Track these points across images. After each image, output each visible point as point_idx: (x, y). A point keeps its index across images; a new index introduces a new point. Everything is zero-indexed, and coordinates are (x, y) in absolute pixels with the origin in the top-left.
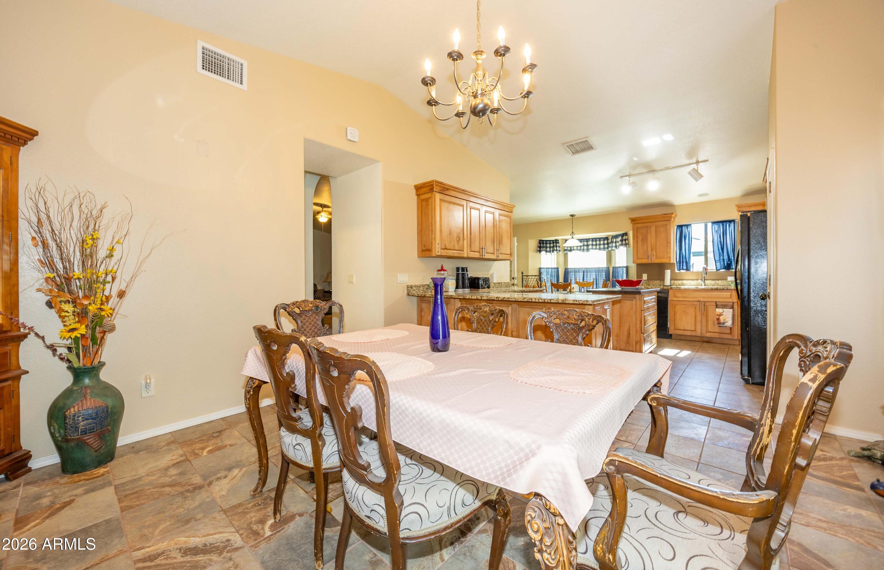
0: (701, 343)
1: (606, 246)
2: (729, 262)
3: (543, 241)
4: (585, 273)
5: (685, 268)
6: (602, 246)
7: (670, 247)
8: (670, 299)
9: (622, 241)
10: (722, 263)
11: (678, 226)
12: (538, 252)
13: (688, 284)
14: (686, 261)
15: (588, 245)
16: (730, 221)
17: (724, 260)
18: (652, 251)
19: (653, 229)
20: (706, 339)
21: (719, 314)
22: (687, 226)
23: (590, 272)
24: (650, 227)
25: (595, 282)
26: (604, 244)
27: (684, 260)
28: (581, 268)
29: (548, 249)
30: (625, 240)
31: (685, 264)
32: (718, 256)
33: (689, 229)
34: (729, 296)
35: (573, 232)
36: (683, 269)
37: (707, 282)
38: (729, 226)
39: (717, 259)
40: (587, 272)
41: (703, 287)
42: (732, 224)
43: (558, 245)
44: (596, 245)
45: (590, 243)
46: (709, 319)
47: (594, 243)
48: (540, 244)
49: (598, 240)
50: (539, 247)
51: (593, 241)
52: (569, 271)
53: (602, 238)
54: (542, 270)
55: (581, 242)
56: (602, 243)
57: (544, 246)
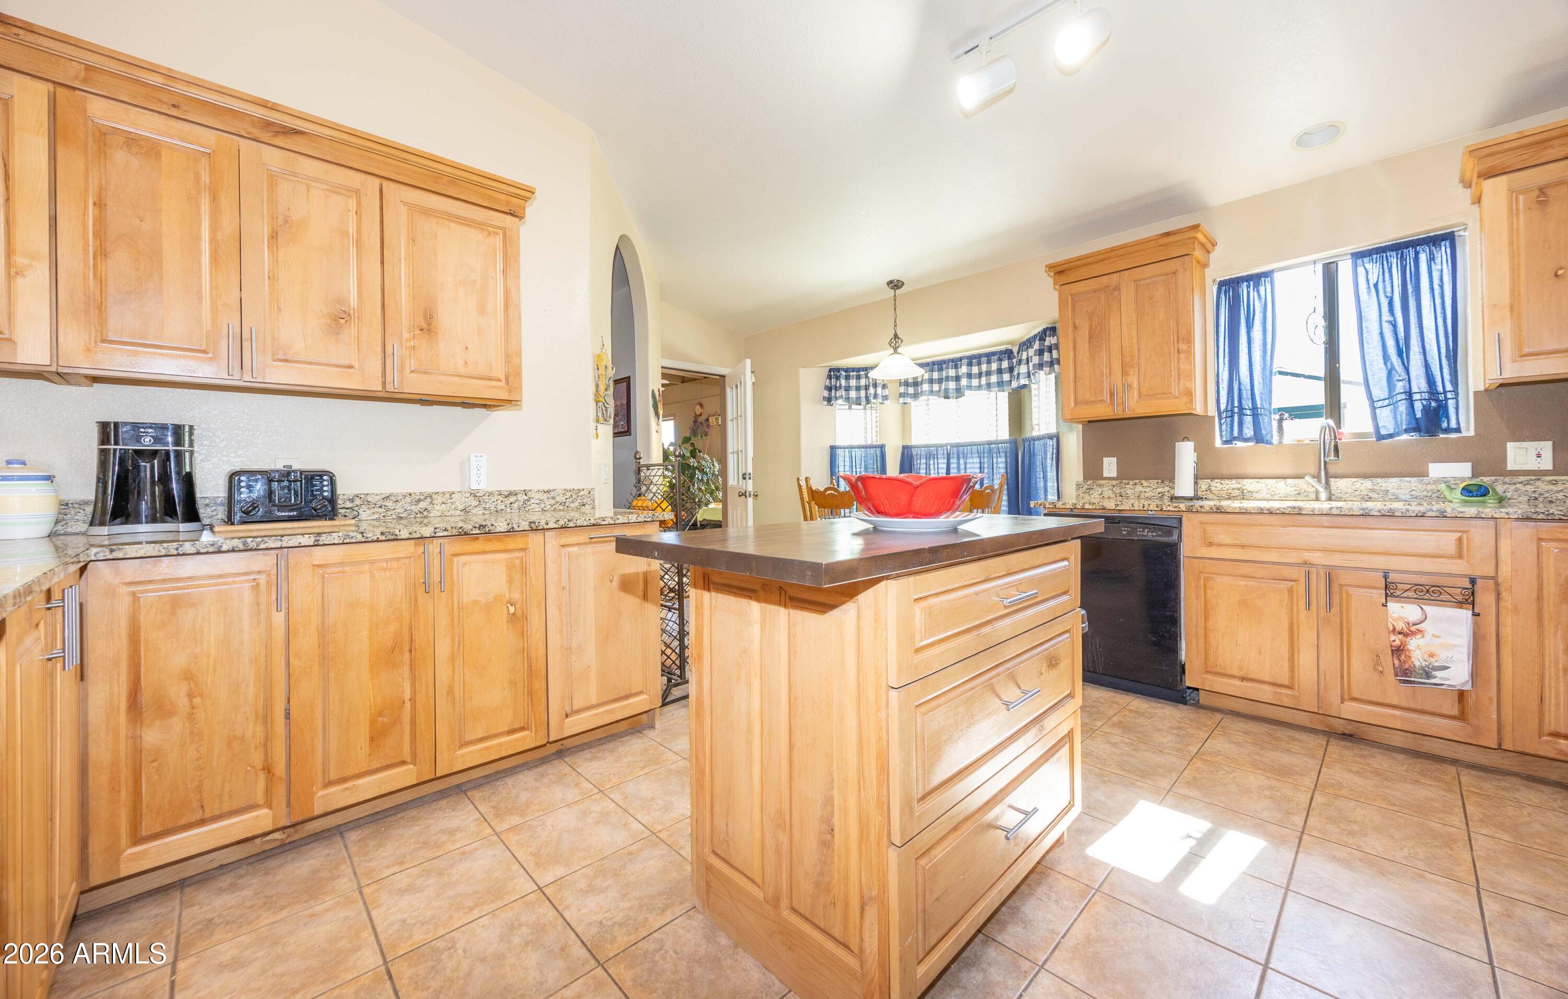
0: (1316, 742)
1: (1006, 377)
2: (1434, 404)
3: (838, 370)
4: (952, 460)
5: (1249, 431)
6: (994, 379)
7: (1190, 353)
8: (1186, 550)
9: (1040, 352)
10: (1403, 407)
11: (1222, 284)
12: (825, 403)
13: (1264, 494)
14: (1254, 409)
15: (957, 379)
16: (1433, 241)
17: (1409, 394)
18: (1124, 373)
19: (1127, 296)
20: (1340, 726)
21: (1400, 626)
22: (1256, 279)
24: (1117, 288)
26: (1000, 371)
27: (1247, 404)
28: (942, 446)
29: (853, 394)
30: (1050, 349)
31: (1248, 420)
32: (1384, 383)
33: (1262, 289)
34: (1451, 549)
35: (896, 336)
36: (1241, 438)
37: (1340, 485)
38: (1431, 259)
39: (1379, 391)
40: (959, 456)
41: (1324, 506)
42: (1443, 253)
44: (980, 375)
45: (964, 369)
46: (1355, 643)
47: (975, 370)
48: (830, 379)
49: (984, 359)
50: (829, 389)
51: (970, 364)
52: (914, 453)
53: (993, 354)
54: (840, 452)
55: (940, 370)
56: (994, 366)
57: (840, 385)
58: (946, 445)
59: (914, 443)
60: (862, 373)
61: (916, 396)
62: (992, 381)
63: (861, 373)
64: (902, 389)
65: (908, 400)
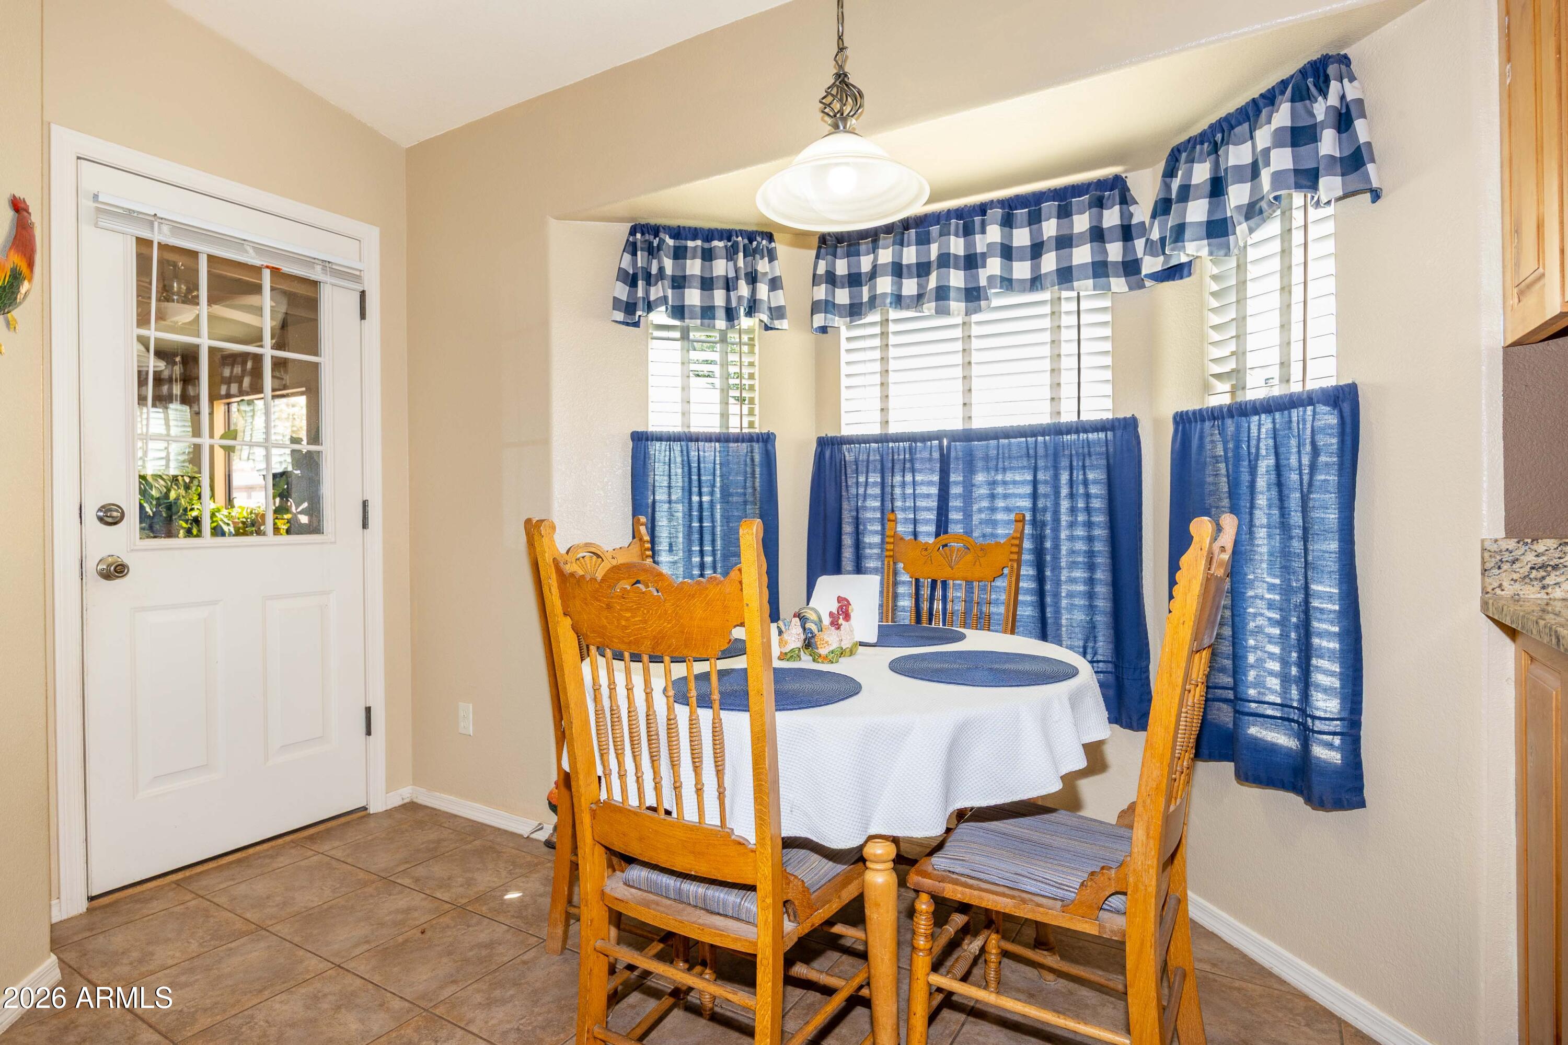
3: (655, 230)
4: (955, 477)
12: (620, 316)
15: (972, 262)
23: (997, 463)
25: (1027, 544)
26: (1098, 235)
28: (925, 438)
29: (693, 297)
40: (970, 469)
43: (763, 266)
44: (1037, 250)
45: (990, 236)
47: (1021, 237)
48: (634, 254)
49: (1049, 207)
50: (631, 281)
51: (1008, 222)
52: (849, 457)
53: (1077, 190)
54: (658, 450)
55: (924, 240)
56: (1081, 223)
57: (661, 269)
58: (938, 436)
59: (846, 431)
60: (718, 244)
61: (854, 310)
62: (1076, 261)
63: (716, 243)
64: (821, 292)
65: (838, 322)
